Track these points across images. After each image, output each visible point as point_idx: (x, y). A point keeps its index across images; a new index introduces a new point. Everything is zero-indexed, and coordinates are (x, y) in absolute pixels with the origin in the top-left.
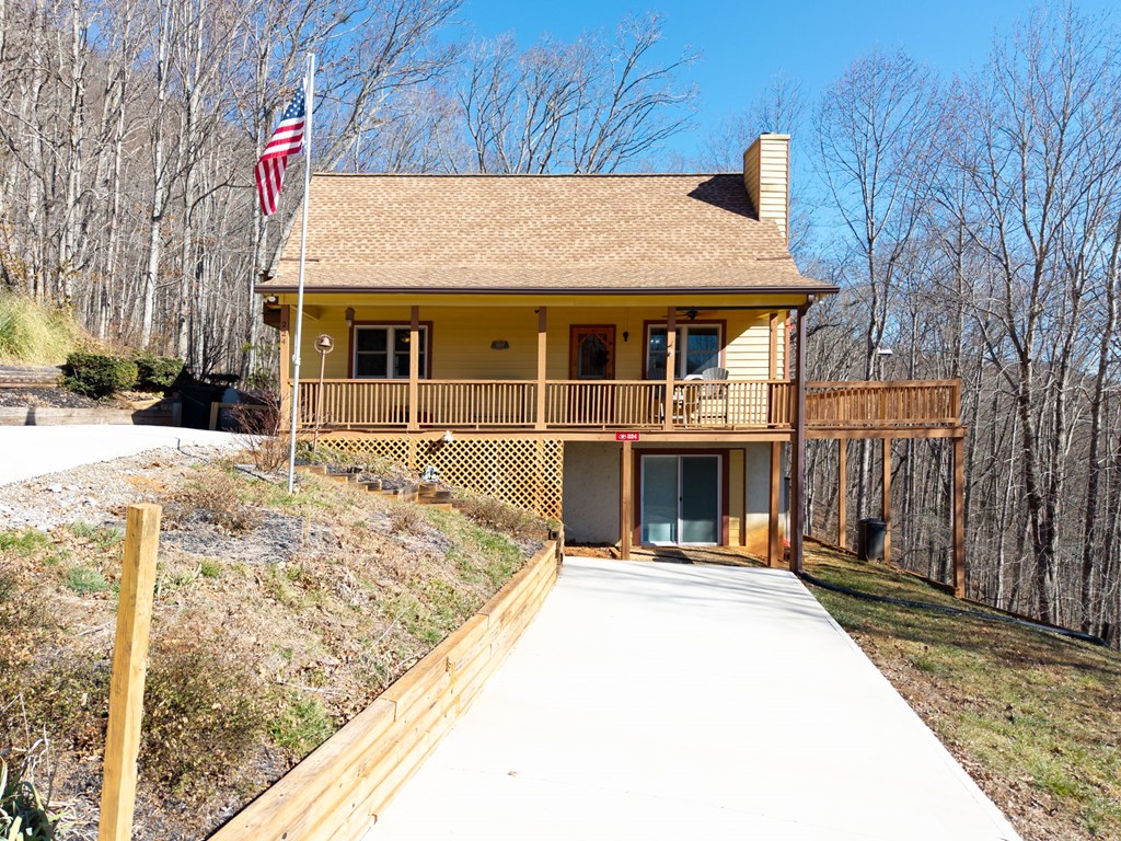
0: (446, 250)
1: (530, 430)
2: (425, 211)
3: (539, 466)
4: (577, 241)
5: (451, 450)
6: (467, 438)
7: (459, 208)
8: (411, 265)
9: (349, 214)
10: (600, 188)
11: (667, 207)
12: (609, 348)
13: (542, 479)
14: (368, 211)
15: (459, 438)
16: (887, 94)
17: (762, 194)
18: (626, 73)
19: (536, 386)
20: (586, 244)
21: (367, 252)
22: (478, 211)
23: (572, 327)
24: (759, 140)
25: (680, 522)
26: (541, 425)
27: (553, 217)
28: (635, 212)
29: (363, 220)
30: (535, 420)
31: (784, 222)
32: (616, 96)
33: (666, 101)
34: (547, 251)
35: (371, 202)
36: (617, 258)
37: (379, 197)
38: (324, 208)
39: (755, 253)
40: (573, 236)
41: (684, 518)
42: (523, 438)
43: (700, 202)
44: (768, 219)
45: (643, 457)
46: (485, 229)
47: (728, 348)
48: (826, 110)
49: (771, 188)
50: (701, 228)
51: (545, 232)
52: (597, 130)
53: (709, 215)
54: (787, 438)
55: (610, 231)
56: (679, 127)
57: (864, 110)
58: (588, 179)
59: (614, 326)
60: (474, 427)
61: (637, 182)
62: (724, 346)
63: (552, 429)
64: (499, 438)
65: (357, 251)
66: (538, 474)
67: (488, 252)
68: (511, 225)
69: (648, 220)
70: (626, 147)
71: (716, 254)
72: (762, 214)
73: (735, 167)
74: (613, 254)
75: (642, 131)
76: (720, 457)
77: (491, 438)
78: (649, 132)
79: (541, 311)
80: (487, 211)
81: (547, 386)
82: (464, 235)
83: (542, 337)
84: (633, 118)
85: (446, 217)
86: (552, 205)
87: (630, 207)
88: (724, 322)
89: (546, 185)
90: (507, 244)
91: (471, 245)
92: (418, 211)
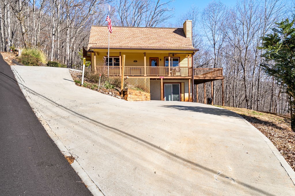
0: (123, 42)
1: (143, 76)
2: (117, 34)
3: (145, 83)
4: (150, 41)
5: (128, 80)
6: (131, 77)
7: (125, 34)
8: (116, 45)
9: (101, 34)
10: (154, 30)
11: (168, 35)
12: (157, 62)
13: (146, 85)
14: (105, 34)
15: (130, 77)
16: (217, 11)
17: (187, 32)
18: (158, 3)
19: (144, 68)
20: (152, 41)
21: (107, 42)
22: (129, 34)
23: (150, 58)
24: (186, 21)
25: (172, 95)
26: (145, 75)
27: (145, 36)
28: (161, 35)
29: (104, 36)
30: (144, 74)
31: (191, 38)
32: (155, 9)
33: (167, 11)
34: (144, 43)
35: (106, 32)
36: (158, 44)
37: (107, 31)
38: (96, 33)
39: (185, 44)
40: (149, 40)
41: (173, 94)
42: (142, 77)
43: (175, 33)
44: (188, 38)
45: (165, 84)
46: (131, 38)
47: (180, 63)
48: (204, 14)
49: (188, 31)
50: (175, 39)
51: (143, 39)
52: (151, 17)
53: (176, 36)
54: (191, 77)
55: (157, 39)
56: (170, 17)
57: (212, 14)
58: (151, 28)
59: (158, 58)
60: (132, 75)
61: (162, 29)
62: (180, 62)
63: (147, 76)
64: (137, 77)
65: (104, 42)
66: (145, 85)
67: (132, 43)
68: (136, 38)
69: (164, 37)
70: (158, 21)
71: (178, 44)
72: (187, 37)
73: (182, 27)
74: (157, 44)
75: (162, 18)
76: (179, 84)
77: (136, 77)
78: (163, 18)
79: (145, 53)
80: (131, 34)
81: (146, 68)
82: (126, 39)
83: (145, 57)
84: (159, 14)
85: (122, 35)
86: (144, 34)
87: (160, 34)
88: (179, 57)
89: (143, 29)
90: (136, 41)
91: (128, 41)
92: (116, 34)
